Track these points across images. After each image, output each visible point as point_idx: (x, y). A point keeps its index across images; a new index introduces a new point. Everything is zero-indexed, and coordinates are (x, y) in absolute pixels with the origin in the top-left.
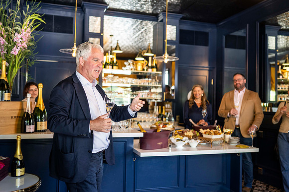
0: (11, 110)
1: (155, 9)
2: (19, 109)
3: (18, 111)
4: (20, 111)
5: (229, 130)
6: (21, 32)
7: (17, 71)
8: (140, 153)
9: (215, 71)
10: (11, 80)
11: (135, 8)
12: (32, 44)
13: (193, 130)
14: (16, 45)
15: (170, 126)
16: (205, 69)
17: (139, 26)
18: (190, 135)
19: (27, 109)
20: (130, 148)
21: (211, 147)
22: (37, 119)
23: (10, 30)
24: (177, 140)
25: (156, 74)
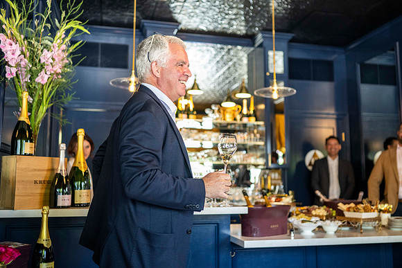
0: (35, 170)
1: (251, 27)
2: (46, 168)
3: (45, 173)
4: (49, 173)
5: (386, 205)
6: (52, 48)
7: (44, 111)
8: (243, 242)
9: (347, 119)
10: (36, 125)
11: (219, 26)
12: (69, 70)
13: (325, 207)
14: (43, 68)
15: (287, 200)
16: (331, 116)
17: (225, 57)
18: (321, 214)
19: (59, 168)
20: (225, 234)
21: (361, 233)
22: (75, 186)
23: (36, 43)
24: (303, 221)
25: (254, 125)
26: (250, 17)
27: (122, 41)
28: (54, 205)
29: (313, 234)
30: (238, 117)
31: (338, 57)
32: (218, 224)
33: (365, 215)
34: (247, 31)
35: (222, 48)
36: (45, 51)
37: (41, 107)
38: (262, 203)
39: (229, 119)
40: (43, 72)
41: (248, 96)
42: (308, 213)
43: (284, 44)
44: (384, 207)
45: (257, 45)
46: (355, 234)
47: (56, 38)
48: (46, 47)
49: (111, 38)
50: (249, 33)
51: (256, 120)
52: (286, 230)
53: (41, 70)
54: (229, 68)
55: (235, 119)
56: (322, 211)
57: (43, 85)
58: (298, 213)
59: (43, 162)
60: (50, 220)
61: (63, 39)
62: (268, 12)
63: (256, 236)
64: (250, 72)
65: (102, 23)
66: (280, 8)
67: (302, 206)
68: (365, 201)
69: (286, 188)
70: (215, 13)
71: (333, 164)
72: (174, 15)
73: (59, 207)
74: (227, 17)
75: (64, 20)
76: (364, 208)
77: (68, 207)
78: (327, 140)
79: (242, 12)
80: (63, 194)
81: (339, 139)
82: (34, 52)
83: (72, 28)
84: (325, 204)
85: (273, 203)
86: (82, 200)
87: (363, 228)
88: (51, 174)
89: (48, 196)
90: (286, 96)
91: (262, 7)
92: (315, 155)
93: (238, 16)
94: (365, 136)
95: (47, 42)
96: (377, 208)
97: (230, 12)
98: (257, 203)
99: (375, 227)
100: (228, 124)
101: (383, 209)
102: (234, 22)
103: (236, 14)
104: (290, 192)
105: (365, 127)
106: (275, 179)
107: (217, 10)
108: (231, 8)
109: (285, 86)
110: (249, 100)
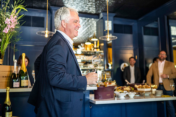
1: (98, 10)
4: (9, 73)
5: (154, 86)
6: (10, 17)
7: (7, 45)
8: (95, 102)
9: (138, 50)
10: (3, 51)
11: (84, 10)
12: (18, 27)
13: (129, 86)
14: (6, 26)
15: (114, 84)
16: (131, 49)
17: (87, 23)
18: (128, 89)
19: (14, 70)
20: (87, 99)
21: (144, 97)
22: (21, 79)
23: (3, 15)
24: (120, 93)
25: (99, 52)
26: (97, 6)
27: (42, 15)
28: (12, 87)
29: (124, 98)
30: (92, 49)
31: (134, 24)
32: (84, 94)
33: (146, 90)
34: (96, 12)
35: (85, 19)
36: (7, 18)
37: (5, 43)
38: (103, 85)
39: (88, 50)
40: (6, 28)
41: (97, 40)
42: (122, 89)
43: (112, 18)
44: (153, 86)
45: (100, 18)
46: (142, 98)
47: (12, 13)
48: (8, 17)
49: (37, 14)
50: (97, 13)
51: (100, 50)
52: (113, 96)
53: (5, 27)
54: (88, 28)
55: (91, 50)
56: (128, 88)
57: (6, 34)
58: (118, 89)
59: (7, 68)
60: (10, 93)
61: (15, 13)
62: (105, 4)
63: (101, 99)
64: (97, 30)
65: (33, 7)
66: (110, 2)
67: (120, 86)
68: (146, 84)
69: (113, 79)
70: (82, 4)
71: (132, 69)
72: (64, 4)
73: (14, 88)
74: (88, 5)
75: (15, 5)
76: (145, 87)
77: (18, 88)
78: (130, 58)
79: (94, 4)
80: (16, 82)
81: (134, 58)
82: (2, 19)
83: (19, 9)
84: (129, 85)
85: (108, 85)
86: (24, 84)
87: (145, 95)
88: (10, 73)
89: (9, 83)
90: (113, 39)
91: (103, 1)
92: (125, 65)
93: (92, 5)
94: (145, 57)
95: (8, 14)
96: (150, 87)
97: (89, 4)
98: (101, 85)
99: (150, 95)
100: (88, 52)
101: (153, 87)
102: (91, 8)
103: (91, 5)
104: (114, 81)
105: (145, 53)
106: (108, 75)
107: (83, 3)
108: (89, 2)
109: (112, 35)
110: (97, 41)
